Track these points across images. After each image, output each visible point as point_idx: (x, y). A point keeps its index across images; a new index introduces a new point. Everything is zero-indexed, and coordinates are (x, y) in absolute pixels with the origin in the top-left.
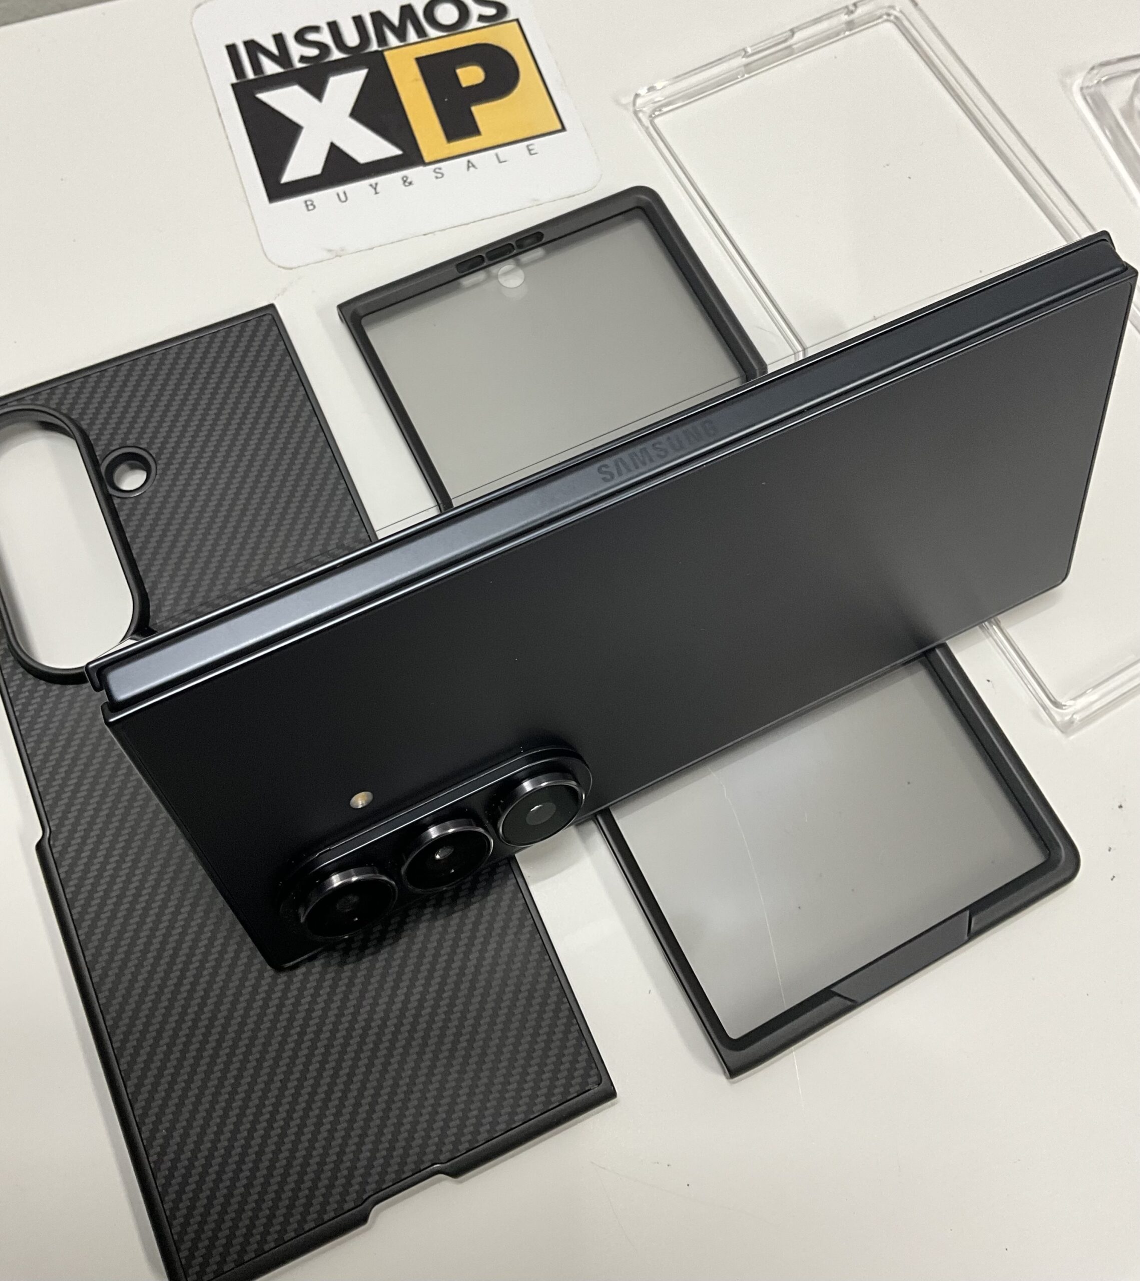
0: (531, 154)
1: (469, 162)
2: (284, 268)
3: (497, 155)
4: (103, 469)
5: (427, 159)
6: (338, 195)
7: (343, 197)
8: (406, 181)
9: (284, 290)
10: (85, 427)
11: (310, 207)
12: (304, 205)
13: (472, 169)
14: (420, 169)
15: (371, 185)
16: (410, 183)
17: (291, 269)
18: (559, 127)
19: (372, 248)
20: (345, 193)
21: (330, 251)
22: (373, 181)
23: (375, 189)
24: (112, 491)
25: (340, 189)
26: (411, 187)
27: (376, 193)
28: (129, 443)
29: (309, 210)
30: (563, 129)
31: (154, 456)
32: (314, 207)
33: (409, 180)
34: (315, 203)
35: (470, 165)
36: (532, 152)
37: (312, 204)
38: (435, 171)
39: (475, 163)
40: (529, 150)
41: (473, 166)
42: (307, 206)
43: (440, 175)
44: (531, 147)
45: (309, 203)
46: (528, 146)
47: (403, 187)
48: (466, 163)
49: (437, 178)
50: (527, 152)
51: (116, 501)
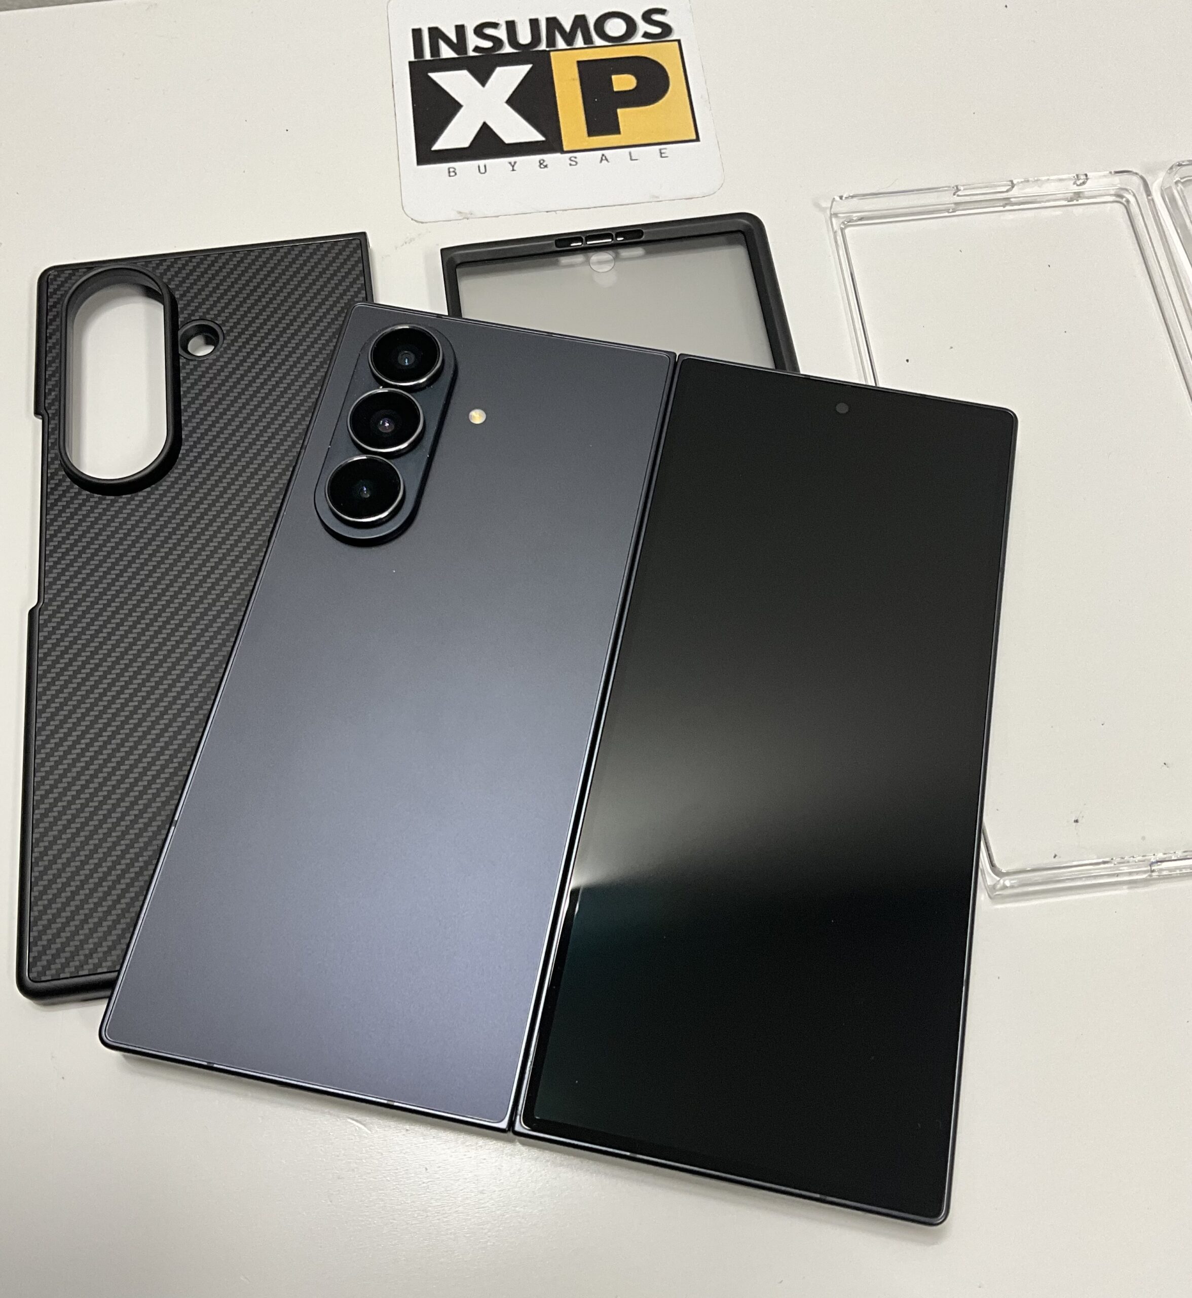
0: (662, 157)
1: (603, 155)
2: (416, 221)
3: (630, 153)
4: (180, 333)
5: (565, 149)
6: (479, 167)
7: (482, 170)
8: (541, 164)
9: (412, 240)
10: (177, 296)
11: (452, 174)
12: (447, 171)
13: (604, 162)
14: (558, 155)
15: (510, 163)
16: (546, 166)
17: (422, 223)
18: (694, 137)
19: (498, 216)
20: (485, 166)
21: (460, 213)
22: (512, 159)
23: (513, 166)
24: (181, 352)
25: (482, 163)
26: (546, 169)
27: (513, 170)
28: (208, 317)
29: (450, 176)
30: (698, 139)
31: (225, 332)
32: (456, 174)
33: (545, 164)
34: (457, 171)
35: (604, 158)
36: (663, 155)
37: (454, 172)
38: (570, 159)
39: (608, 158)
40: (661, 153)
41: (606, 159)
42: (449, 172)
43: (574, 163)
44: (662, 151)
45: (451, 170)
46: (660, 150)
47: (539, 168)
48: (600, 156)
49: (571, 165)
50: (659, 154)
51: (182, 361)
